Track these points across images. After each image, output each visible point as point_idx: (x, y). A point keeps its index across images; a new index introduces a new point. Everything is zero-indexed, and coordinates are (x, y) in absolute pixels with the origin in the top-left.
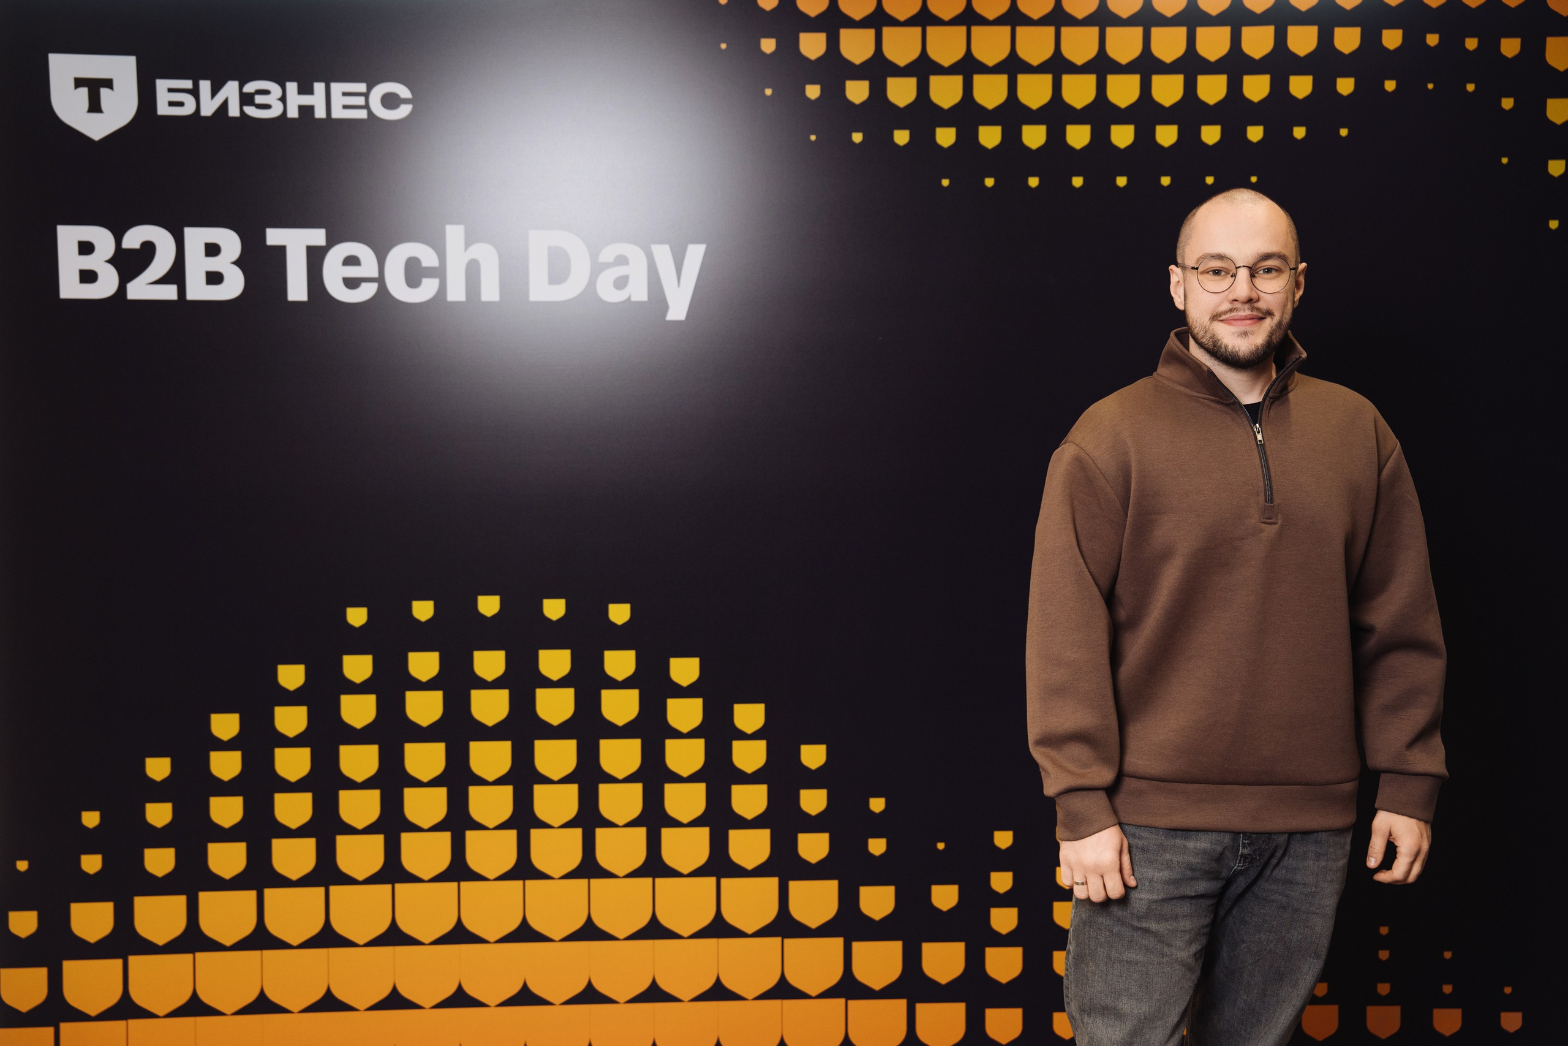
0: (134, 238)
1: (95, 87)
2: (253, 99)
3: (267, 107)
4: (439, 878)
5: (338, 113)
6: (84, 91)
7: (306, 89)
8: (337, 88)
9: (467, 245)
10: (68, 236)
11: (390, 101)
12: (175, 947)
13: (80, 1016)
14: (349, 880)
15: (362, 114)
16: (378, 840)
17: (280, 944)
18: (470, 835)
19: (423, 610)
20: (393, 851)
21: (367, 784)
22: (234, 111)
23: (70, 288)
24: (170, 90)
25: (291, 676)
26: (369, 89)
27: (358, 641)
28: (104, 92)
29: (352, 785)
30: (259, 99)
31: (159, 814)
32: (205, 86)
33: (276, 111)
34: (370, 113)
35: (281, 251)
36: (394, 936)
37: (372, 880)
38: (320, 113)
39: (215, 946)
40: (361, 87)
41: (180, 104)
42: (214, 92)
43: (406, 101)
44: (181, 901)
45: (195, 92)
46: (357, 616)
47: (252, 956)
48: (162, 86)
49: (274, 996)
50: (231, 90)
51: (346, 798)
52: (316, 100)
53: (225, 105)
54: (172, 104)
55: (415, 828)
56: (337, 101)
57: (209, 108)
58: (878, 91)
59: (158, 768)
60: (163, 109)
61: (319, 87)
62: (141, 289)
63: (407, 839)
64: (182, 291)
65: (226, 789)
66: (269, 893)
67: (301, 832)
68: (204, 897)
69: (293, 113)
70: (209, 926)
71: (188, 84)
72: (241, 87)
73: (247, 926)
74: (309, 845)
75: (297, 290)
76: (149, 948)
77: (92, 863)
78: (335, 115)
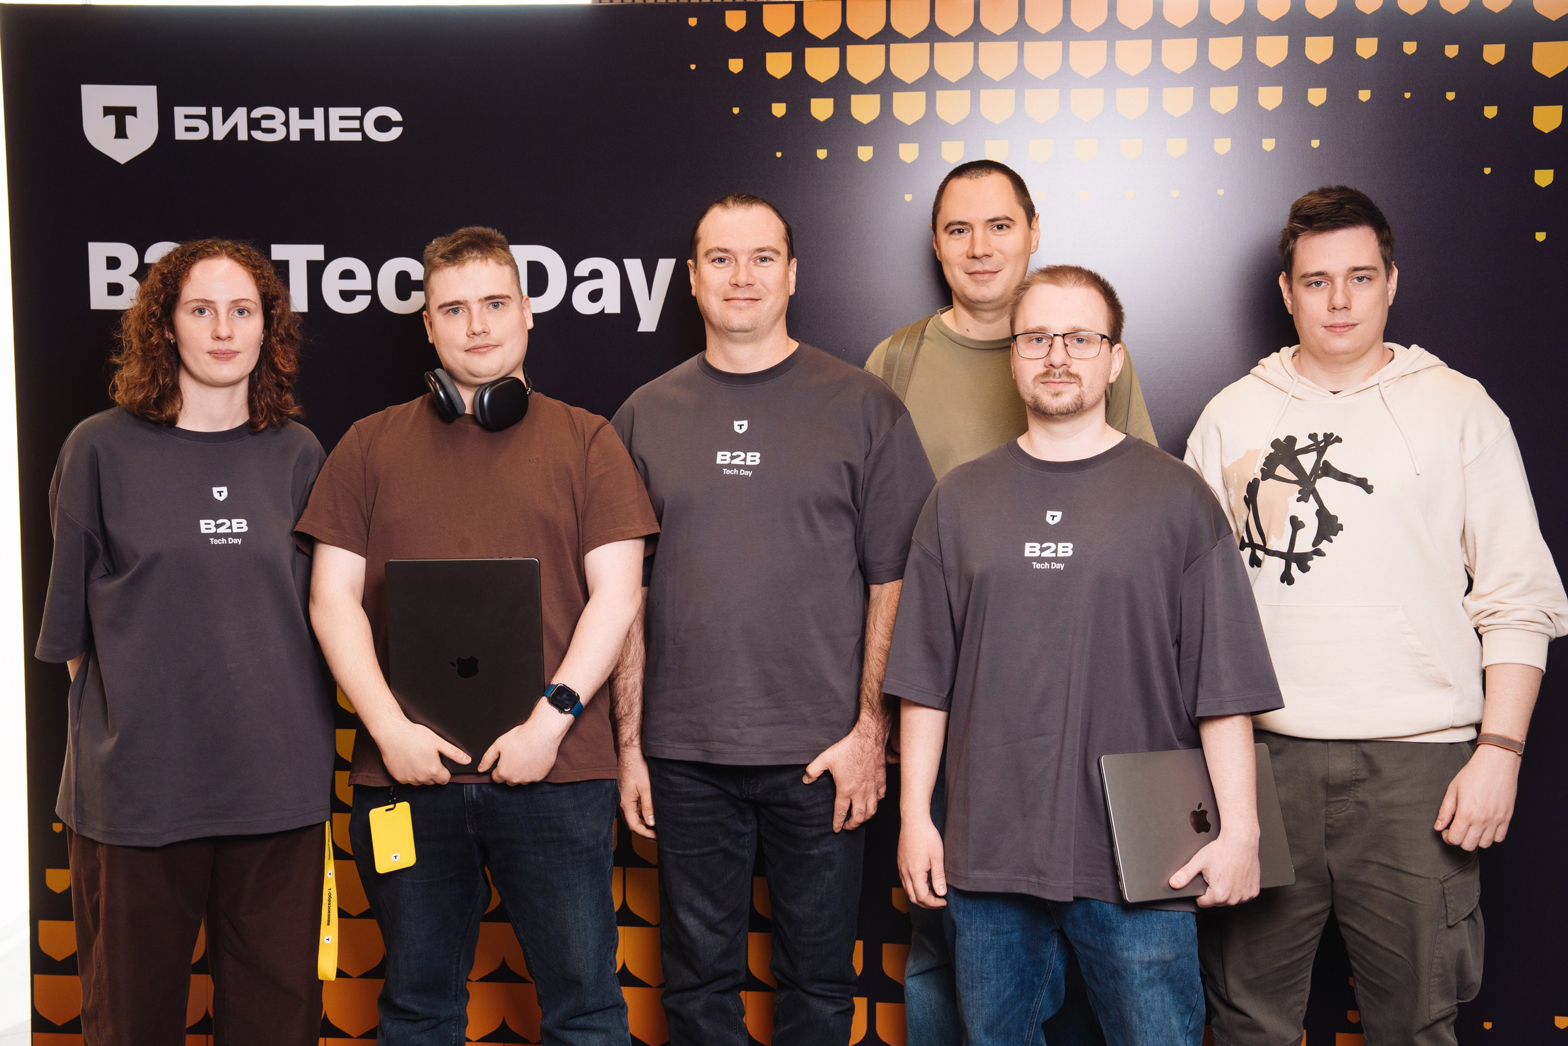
1: (120, 115)
2: (260, 124)
3: (272, 131)
5: (336, 136)
6: (112, 118)
7: (306, 114)
8: (335, 112)
10: (98, 252)
11: (383, 124)
15: (357, 137)
22: (242, 136)
23: (100, 300)
24: (187, 117)
26: (364, 113)
28: (129, 119)
30: (265, 124)
32: (217, 112)
33: (280, 135)
34: (364, 135)
35: (284, 265)
38: (319, 136)
40: (356, 111)
41: (196, 129)
42: (225, 117)
43: (397, 124)
45: (208, 118)
48: (179, 112)
50: (240, 116)
52: (316, 124)
53: (234, 129)
54: (188, 129)
56: (335, 124)
57: (220, 132)
58: (842, 108)
60: (180, 135)
61: (319, 112)
69: (295, 136)
71: (202, 111)
72: (249, 113)
78: (332, 138)
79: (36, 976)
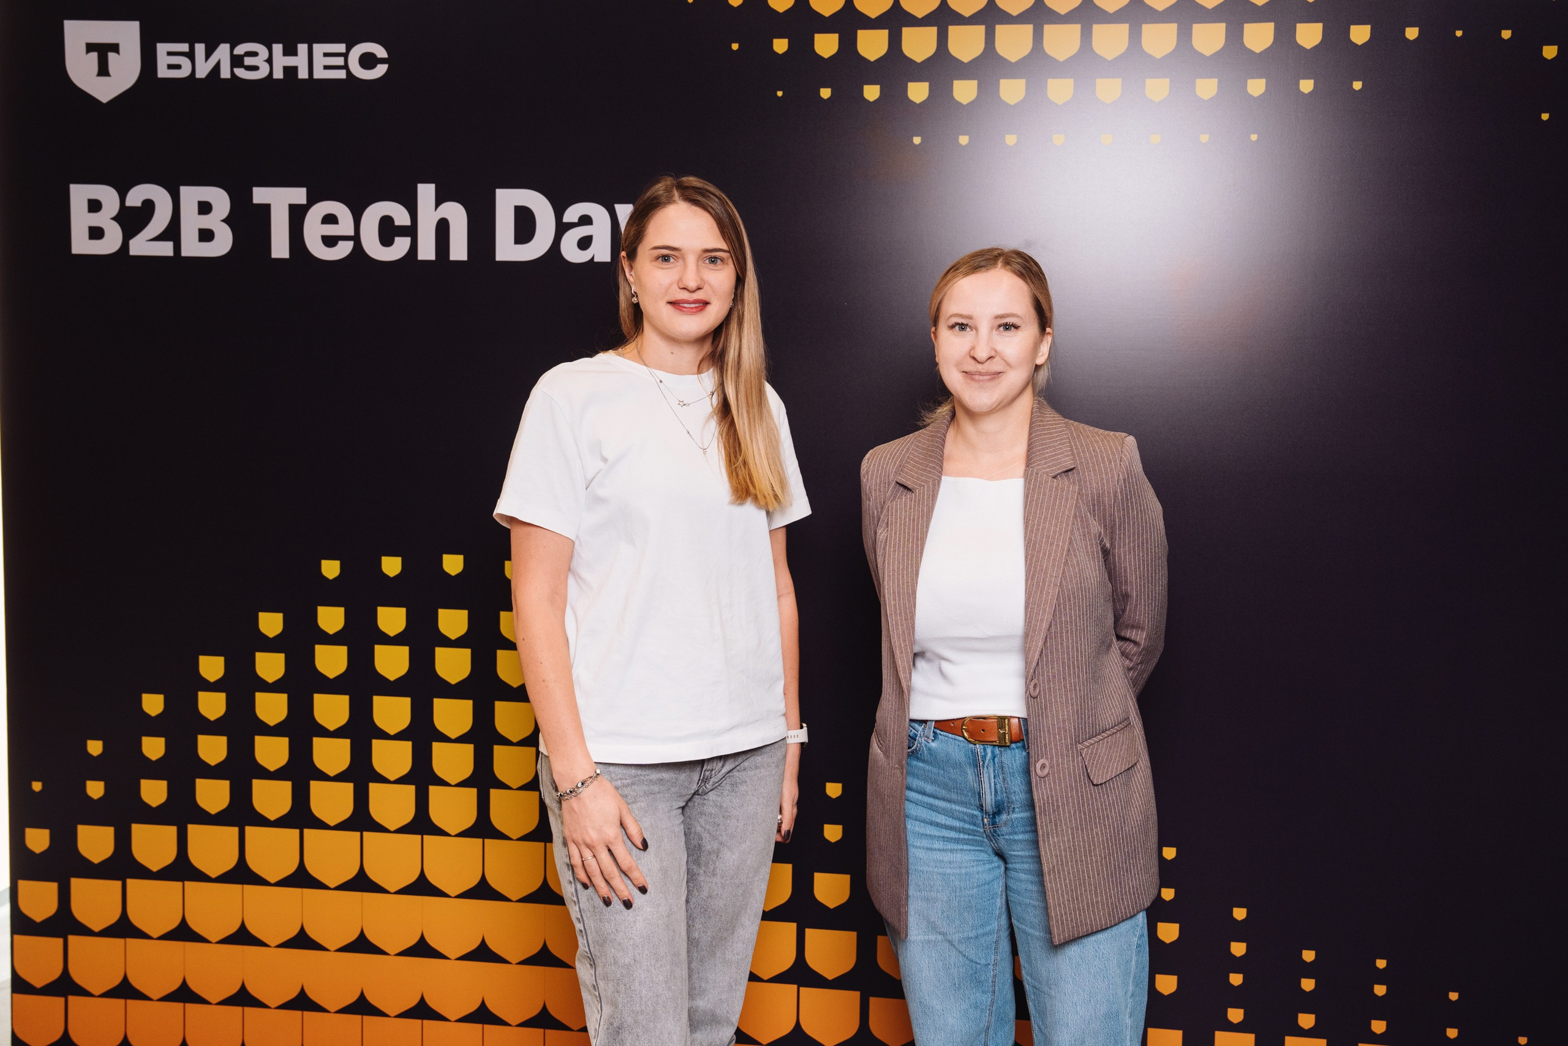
0: (136, 196)
1: (103, 51)
2: (243, 61)
3: (255, 68)
4: (403, 830)
5: (320, 74)
6: (94, 55)
7: (290, 51)
8: (319, 49)
9: (438, 204)
10: (80, 194)
11: (368, 61)
12: (165, 874)
13: (84, 931)
14: (321, 825)
15: (341, 74)
16: (349, 788)
17: (258, 880)
18: (433, 790)
19: (392, 566)
20: (361, 799)
21: (338, 733)
22: (225, 73)
23: (81, 245)
24: (170, 54)
25: (271, 623)
26: (348, 49)
27: (331, 593)
28: (111, 56)
29: (325, 733)
30: (248, 61)
31: (154, 747)
32: (200, 48)
33: (262, 73)
34: (349, 73)
35: (266, 209)
36: (361, 883)
37: (343, 826)
38: (303, 74)
39: (201, 877)
40: (341, 48)
41: (178, 67)
42: (208, 54)
43: (382, 61)
44: (171, 831)
45: (191, 55)
46: (331, 569)
47: (234, 890)
48: (162, 48)
49: (253, 929)
50: (223, 52)
51: (319, 744)
52: (300, 61)
53: (217, 67)
54: (171, 67)
55: (383, 780)
56: (319, 61)
57: (203, 70)
58: (848, 44)
59: (153, 704)
60: (163, 72)
61: (302, 48)
62: (143, 245)
63: (375, 790)
64: (177, 248)
65: (213, 728)
66: (249, 830)
67: (278, 775)
68: (192, 829)
69: (278, 74)
70: (197, 857)
71: (184, 47)
72: (232, 50)
73: (230, 861)
74: (285, 788)
75: (280, 248)
76: (144, 873)
77: (95, 789)
78: (316, 76)
79: (16, 937)
